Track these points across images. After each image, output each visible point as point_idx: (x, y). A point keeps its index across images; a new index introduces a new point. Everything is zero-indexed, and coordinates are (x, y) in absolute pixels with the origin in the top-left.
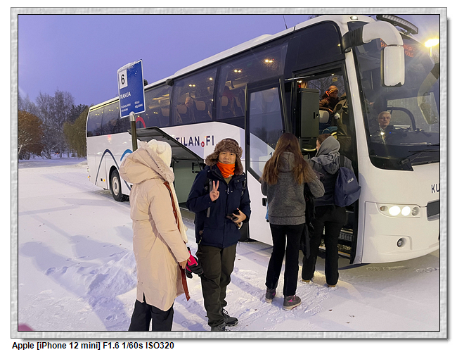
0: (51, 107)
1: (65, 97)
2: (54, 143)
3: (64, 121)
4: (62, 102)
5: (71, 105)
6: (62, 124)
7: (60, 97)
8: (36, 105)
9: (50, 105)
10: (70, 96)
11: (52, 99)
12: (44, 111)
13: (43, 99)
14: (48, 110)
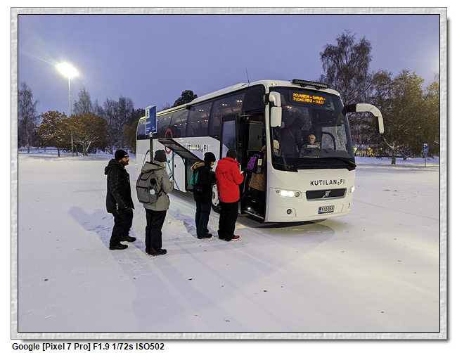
0: (116, 111)
1: (127, 102)
2: (116, 141)
3: (125, 123)
4: (124, 106)
5: (131, 109)
6: (123, 125)
7: (122, 101)
8: (104, 108)
9: (115, 108)
10: (130, 102)
11: (116, 104)
12: (109, 114)
13: (109, 103)
14: (113, 113)
